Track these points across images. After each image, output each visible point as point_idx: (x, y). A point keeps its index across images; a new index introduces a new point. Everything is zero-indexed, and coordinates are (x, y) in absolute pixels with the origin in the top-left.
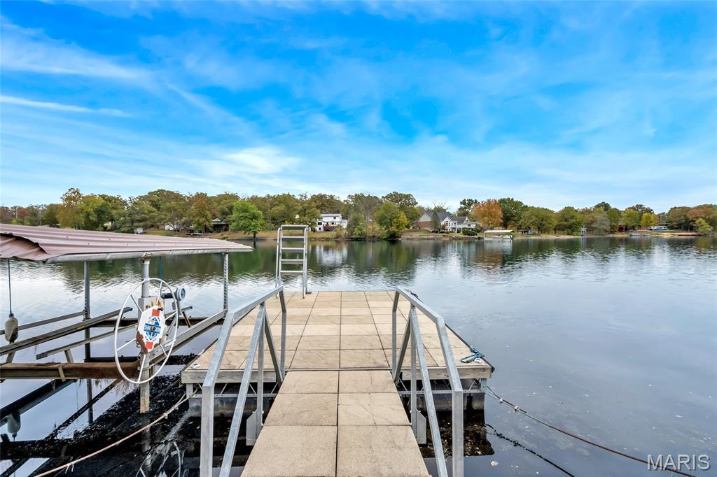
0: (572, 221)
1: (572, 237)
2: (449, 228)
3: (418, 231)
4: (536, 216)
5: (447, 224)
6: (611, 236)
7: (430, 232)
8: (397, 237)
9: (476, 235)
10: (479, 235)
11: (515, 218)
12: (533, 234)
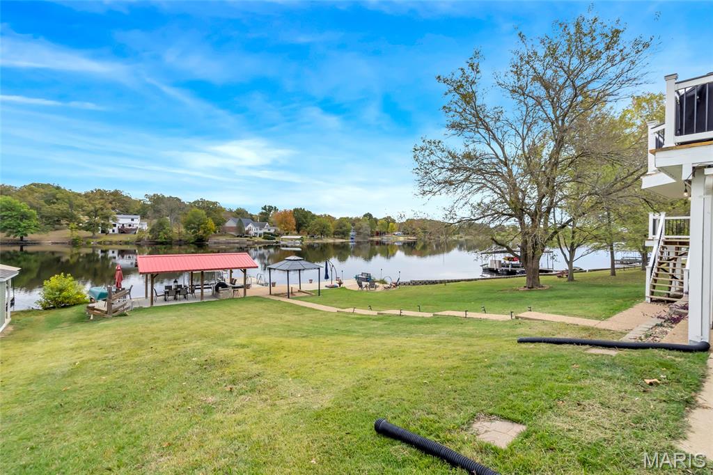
0: (344, 228)
1: (344, 241)
2: (252, 233)
3: (224, 235)
4: (320, 225)
5: (250, 230)
6: (371, 239)
7: (235, 236)
8: (204, 241)
9: (274, 239)
10: (277, 239)
11: (306, 225)
12: (318, 239)
